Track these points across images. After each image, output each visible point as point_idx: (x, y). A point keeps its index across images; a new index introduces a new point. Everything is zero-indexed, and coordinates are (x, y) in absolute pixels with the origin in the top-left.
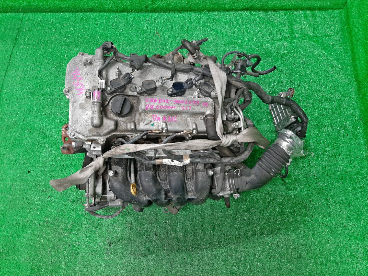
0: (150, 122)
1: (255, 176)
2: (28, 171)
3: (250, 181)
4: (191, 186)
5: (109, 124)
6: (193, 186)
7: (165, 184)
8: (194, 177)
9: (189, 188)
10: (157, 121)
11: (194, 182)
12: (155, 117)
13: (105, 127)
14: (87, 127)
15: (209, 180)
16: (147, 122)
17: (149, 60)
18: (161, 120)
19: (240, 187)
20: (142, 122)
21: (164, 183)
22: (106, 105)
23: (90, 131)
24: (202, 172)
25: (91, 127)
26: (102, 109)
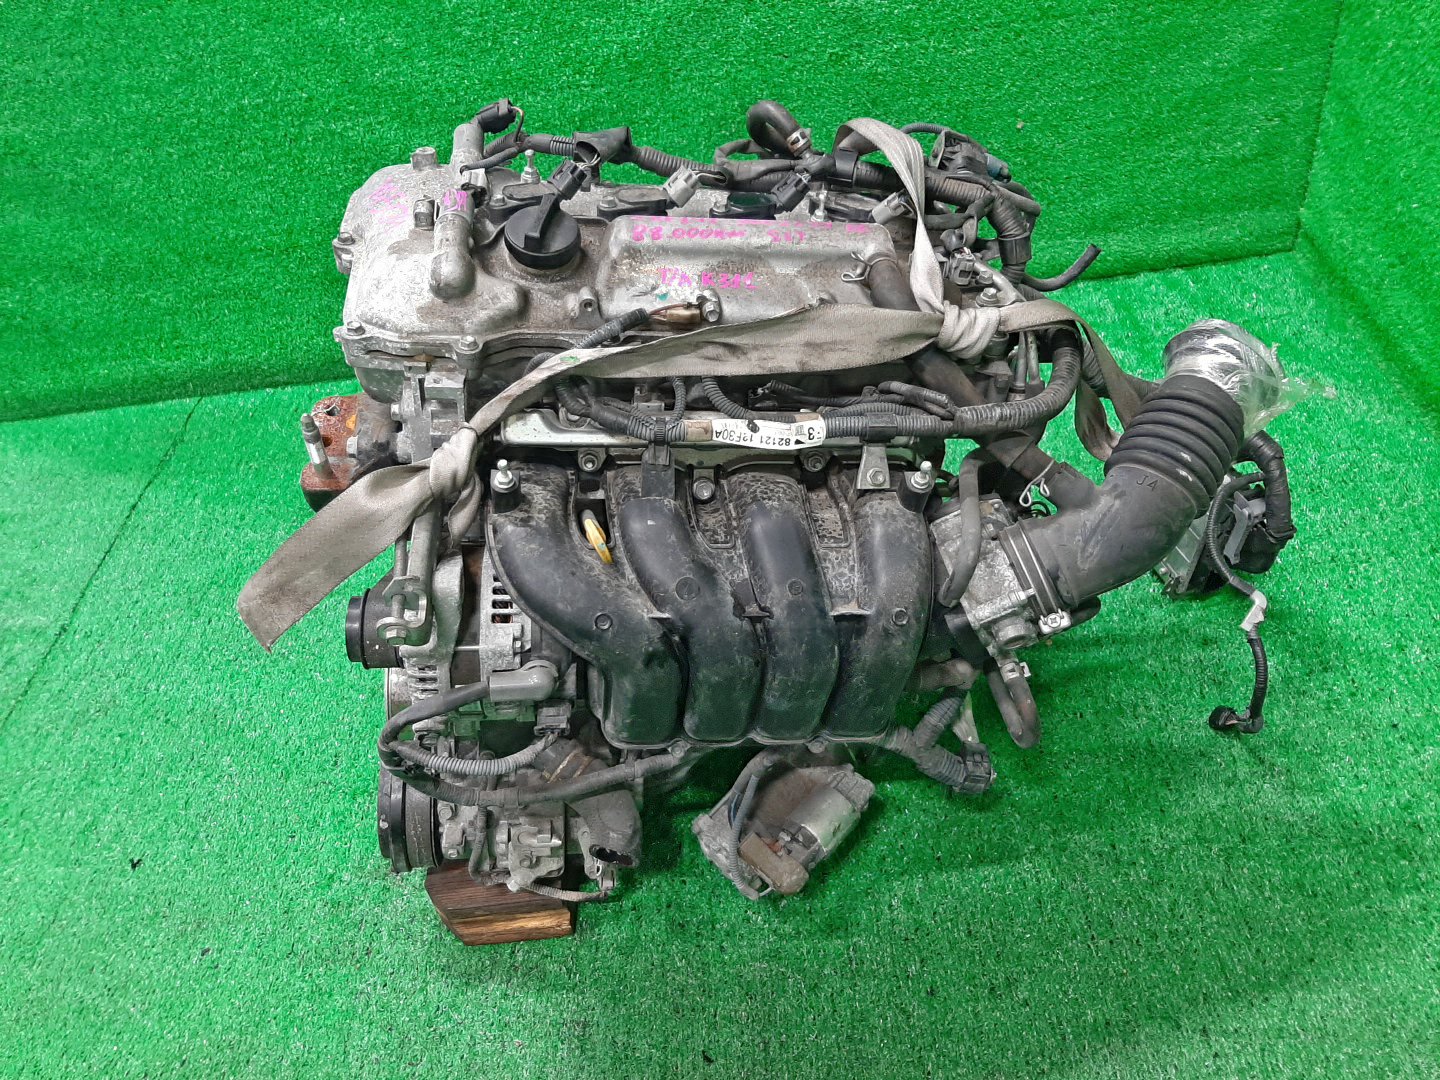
0: (654, 288)
1: (1116, 497)
2: (132, 861)
3: (1098, 525)
4: (846, 571)
5: (498, 291)
6: (852, 569)
7: (731, 559)
8: (853, 533)
9: (835, 576)
10: (680, 284)
11: (853, 551)
12: (669, 276)
13: (480, 299)
14: (414, 297)
15: (918, 527)
16: (640, 287)
17: (639, 155)
18: (694, 284)
19: (1063, 562)
20: (624, 289)
21: (726, 554)
22: (487, 242)
23: (425, 312)
24: (884, 502)
25: (428, 297)
26: (471, 241)
